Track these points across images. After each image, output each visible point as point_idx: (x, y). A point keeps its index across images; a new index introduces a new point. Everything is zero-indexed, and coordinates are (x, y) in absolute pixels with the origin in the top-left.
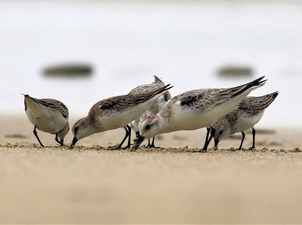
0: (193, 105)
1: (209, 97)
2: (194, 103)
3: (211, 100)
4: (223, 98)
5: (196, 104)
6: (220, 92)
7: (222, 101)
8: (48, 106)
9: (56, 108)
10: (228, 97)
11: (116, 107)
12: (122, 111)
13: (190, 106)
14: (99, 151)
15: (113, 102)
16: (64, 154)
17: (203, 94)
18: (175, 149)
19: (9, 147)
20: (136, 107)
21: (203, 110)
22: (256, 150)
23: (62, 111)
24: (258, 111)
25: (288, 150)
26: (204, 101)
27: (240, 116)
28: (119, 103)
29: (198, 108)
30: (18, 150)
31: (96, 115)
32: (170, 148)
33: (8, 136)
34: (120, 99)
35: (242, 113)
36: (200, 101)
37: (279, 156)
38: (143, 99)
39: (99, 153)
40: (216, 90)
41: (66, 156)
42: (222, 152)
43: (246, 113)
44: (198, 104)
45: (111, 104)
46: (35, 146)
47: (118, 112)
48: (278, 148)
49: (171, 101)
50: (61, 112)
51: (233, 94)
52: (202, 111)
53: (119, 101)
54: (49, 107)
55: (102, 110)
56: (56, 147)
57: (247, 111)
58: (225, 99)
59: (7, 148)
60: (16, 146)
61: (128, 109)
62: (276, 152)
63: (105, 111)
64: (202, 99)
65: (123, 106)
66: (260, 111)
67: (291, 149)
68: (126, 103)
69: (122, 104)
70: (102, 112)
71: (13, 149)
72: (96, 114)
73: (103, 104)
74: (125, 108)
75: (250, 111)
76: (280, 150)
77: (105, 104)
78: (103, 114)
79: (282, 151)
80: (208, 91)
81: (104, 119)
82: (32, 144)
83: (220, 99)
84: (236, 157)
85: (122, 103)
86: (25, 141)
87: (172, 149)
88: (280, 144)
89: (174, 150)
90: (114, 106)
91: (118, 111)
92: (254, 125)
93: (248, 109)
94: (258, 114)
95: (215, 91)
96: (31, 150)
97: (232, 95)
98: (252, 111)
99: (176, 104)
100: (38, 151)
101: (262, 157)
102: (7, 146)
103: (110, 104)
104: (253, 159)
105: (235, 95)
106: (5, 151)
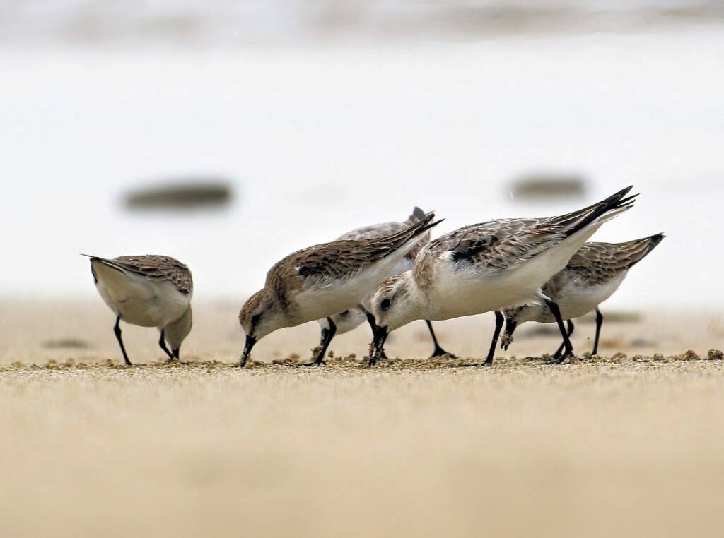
0: (479, 260)
1: (514, 240)
2: (481, 254)
3: (518, 247)
4: (545, 241)
5: (486, 257)
6: (538, 227)
7: (541, 247)
8: (145, 275)
9: (164, 276)
10: (556, 239)
11: (333, 270)
12: (345, 278)
13: (473, 262)
14: (253, 371)
15: (325, 259)
16: (176, 380)
17: (500, 234)
18: (420, 362)
19: (52, 368)
20: (372, 268)
21: (502, 268)
22: (599, 358)
23: (176, 282)
24: (609, 275)
25: (671, 357)
26: (504, 251)
27: (567, 282)
28: (337, 261)
29: (490, 265)
30: (73, 373)
31: (288, 289)
32: (409, 360)
33: (50, 345)
34: (338, 251)
35: (571, 277)
36: (495, 250)
37: (651, 369)
38: (385, 250)
39: (253, 375)
40: (528, 223)
41: (181, 385)
42: (524, 364)
43: (579, 278)
44: (491, 258)
45: (321, 262)
46: (110, 365)
47: (337, 280)
48: (649, 353)
49: (429, 252)
50: (175, 284)
51: (565, 231)
52: (499, 272)
53: (337, 256)
54: (147, 277)
55: (301, 277)
56: (158, 366)
57: (583, 273)
58: (549, 243)
59: (50, 370)
60: (68, 365)
61: (358, 273)
62: (645, 361)
63: (308, 278)
64: (499, 244)
65: (346, 266)
66: (613, 274)
67: (678, 353)
68: (352, 259)
69: (343, 262)
70: (301, 282)
71: (61, 372)
72: (288, 286)
73: (302, 264)
74: (352, 270)
75: (590, 274)
76: (652, 356)
77: (308, 262)
78: (304, 286)
79: (657, 358)
80: (511, 226)
81: (306, 296)
82: (103, 361)
83: (538, 244)
84: (556, 376)
85: (342, 259)
86: (89, 353)
87: (415, 363)
88: (652, 345)
89: (419, 364)
90: (327, 268)
91: (337, 278)
92: (598, 303)
93: (585, 268)
94: (610, 280)
95: (526, 226)
96: (102, 374)
97: (562, 233)
98: (594, 273)
99: (441, 257)
100: (118, 376)
101: (613, 373)
102: (48, 367)
103: (318, 264)
104: (594, 379)
105: (569, 233)
106: (45, 377)
